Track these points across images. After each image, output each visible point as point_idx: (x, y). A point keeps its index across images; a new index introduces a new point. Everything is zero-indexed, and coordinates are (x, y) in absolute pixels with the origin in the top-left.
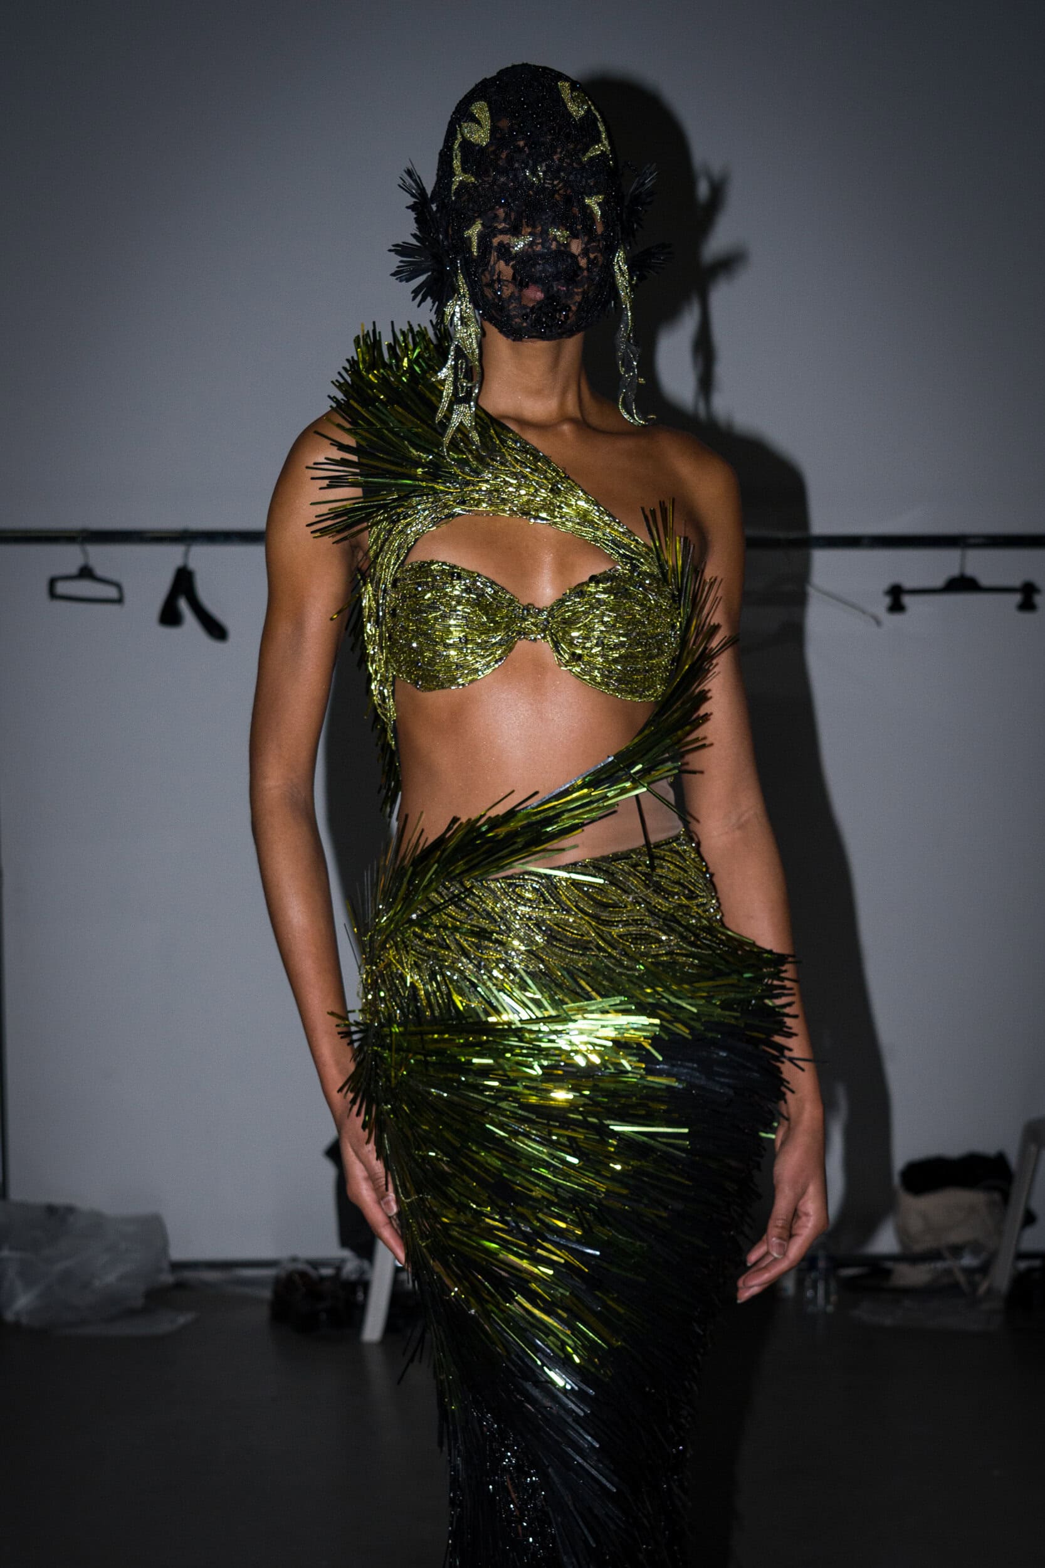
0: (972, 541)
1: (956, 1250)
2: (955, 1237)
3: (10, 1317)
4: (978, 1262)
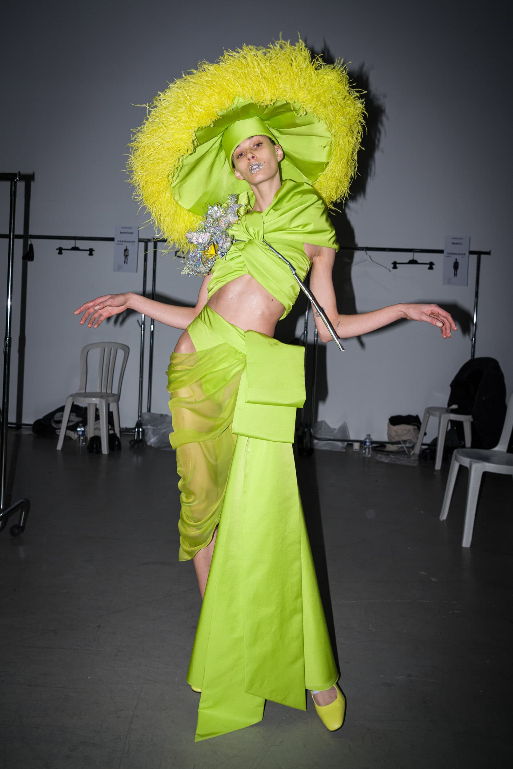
0: (416, 251)
1: (405, 442)
2: (405, 438)
3: (149, 444)
4: (410, 446)
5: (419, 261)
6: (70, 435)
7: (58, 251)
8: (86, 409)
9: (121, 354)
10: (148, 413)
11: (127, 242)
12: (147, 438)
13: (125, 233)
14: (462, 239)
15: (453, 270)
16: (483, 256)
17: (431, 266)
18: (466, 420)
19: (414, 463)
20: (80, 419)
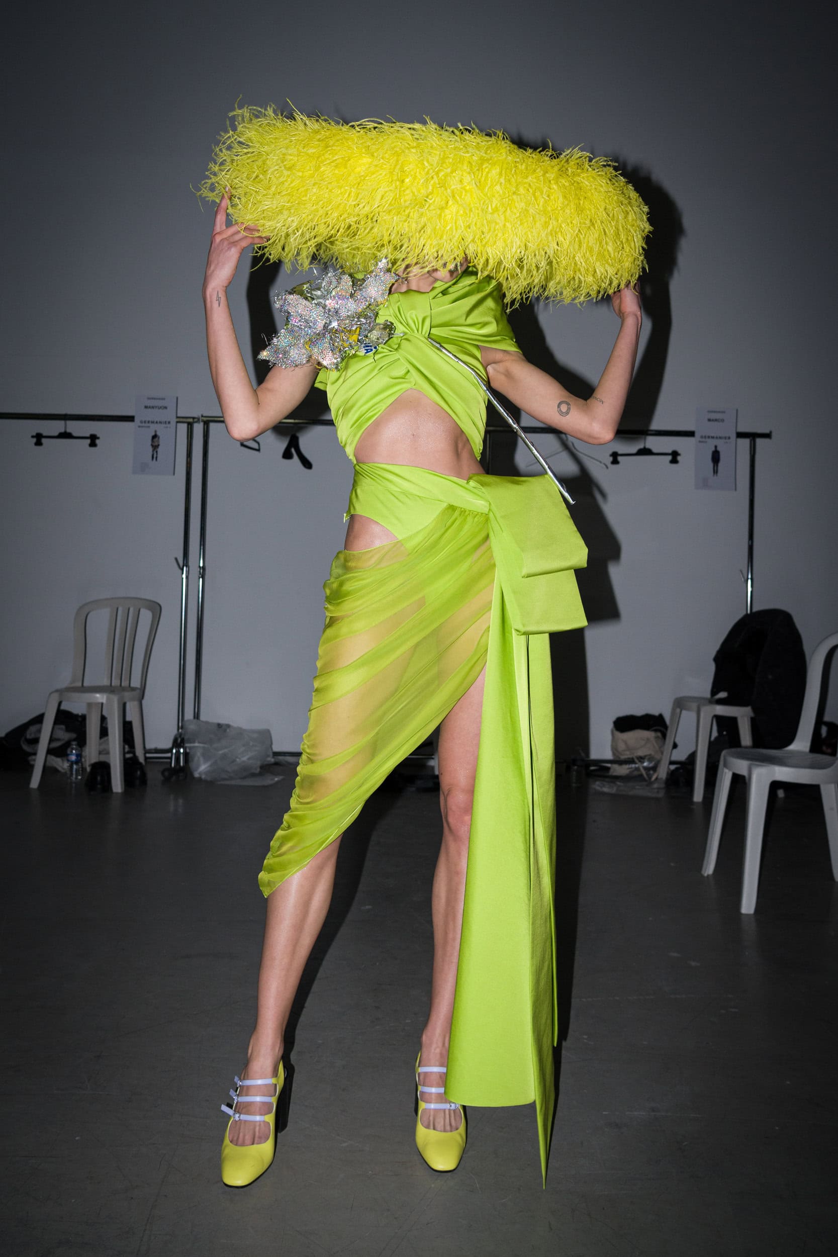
0: (649, 432)
1: (641, 759)
2: (640, 753)
3: (196, 775)
4: (651, 765)
5: (655, 450)
6: (55, 765)
7: (34, 440)
8: (84, 717)
9: (146, 617)
10: (196, 720)
11: (157, 422)
12: (192, 765)
13: (153, 407)
14: (724, 412)
15: (711, 465)
16: (759, 442)
17: (674, 457)
18: (743, 715)
19: (658, 792)
20: (74, 736)
